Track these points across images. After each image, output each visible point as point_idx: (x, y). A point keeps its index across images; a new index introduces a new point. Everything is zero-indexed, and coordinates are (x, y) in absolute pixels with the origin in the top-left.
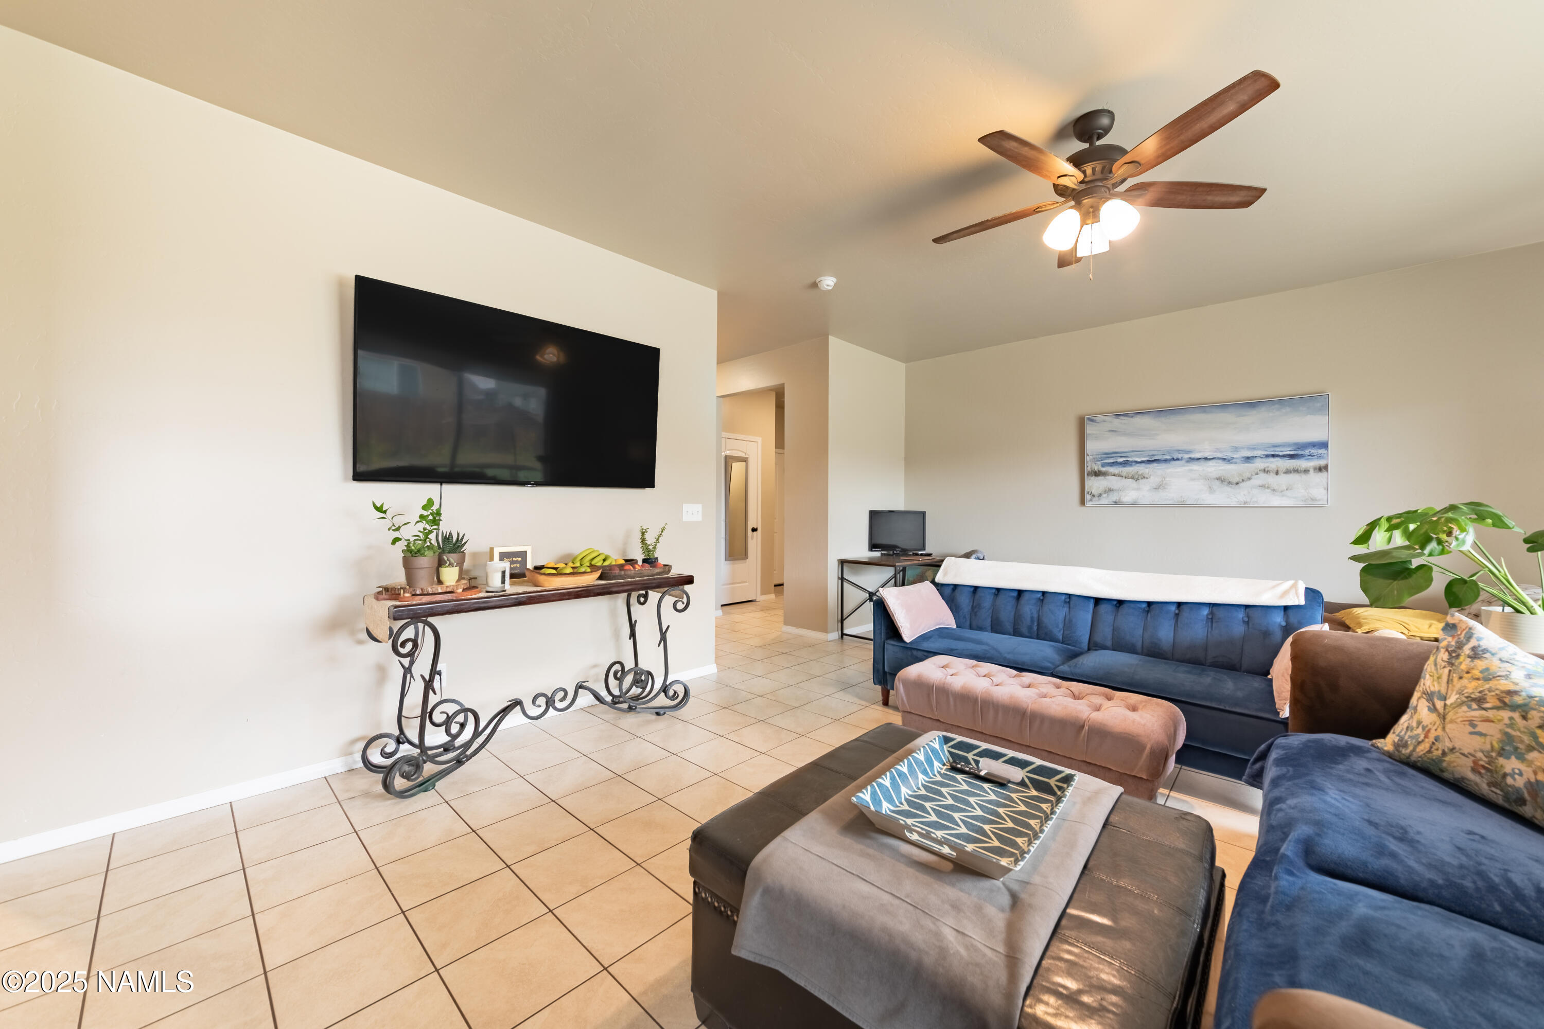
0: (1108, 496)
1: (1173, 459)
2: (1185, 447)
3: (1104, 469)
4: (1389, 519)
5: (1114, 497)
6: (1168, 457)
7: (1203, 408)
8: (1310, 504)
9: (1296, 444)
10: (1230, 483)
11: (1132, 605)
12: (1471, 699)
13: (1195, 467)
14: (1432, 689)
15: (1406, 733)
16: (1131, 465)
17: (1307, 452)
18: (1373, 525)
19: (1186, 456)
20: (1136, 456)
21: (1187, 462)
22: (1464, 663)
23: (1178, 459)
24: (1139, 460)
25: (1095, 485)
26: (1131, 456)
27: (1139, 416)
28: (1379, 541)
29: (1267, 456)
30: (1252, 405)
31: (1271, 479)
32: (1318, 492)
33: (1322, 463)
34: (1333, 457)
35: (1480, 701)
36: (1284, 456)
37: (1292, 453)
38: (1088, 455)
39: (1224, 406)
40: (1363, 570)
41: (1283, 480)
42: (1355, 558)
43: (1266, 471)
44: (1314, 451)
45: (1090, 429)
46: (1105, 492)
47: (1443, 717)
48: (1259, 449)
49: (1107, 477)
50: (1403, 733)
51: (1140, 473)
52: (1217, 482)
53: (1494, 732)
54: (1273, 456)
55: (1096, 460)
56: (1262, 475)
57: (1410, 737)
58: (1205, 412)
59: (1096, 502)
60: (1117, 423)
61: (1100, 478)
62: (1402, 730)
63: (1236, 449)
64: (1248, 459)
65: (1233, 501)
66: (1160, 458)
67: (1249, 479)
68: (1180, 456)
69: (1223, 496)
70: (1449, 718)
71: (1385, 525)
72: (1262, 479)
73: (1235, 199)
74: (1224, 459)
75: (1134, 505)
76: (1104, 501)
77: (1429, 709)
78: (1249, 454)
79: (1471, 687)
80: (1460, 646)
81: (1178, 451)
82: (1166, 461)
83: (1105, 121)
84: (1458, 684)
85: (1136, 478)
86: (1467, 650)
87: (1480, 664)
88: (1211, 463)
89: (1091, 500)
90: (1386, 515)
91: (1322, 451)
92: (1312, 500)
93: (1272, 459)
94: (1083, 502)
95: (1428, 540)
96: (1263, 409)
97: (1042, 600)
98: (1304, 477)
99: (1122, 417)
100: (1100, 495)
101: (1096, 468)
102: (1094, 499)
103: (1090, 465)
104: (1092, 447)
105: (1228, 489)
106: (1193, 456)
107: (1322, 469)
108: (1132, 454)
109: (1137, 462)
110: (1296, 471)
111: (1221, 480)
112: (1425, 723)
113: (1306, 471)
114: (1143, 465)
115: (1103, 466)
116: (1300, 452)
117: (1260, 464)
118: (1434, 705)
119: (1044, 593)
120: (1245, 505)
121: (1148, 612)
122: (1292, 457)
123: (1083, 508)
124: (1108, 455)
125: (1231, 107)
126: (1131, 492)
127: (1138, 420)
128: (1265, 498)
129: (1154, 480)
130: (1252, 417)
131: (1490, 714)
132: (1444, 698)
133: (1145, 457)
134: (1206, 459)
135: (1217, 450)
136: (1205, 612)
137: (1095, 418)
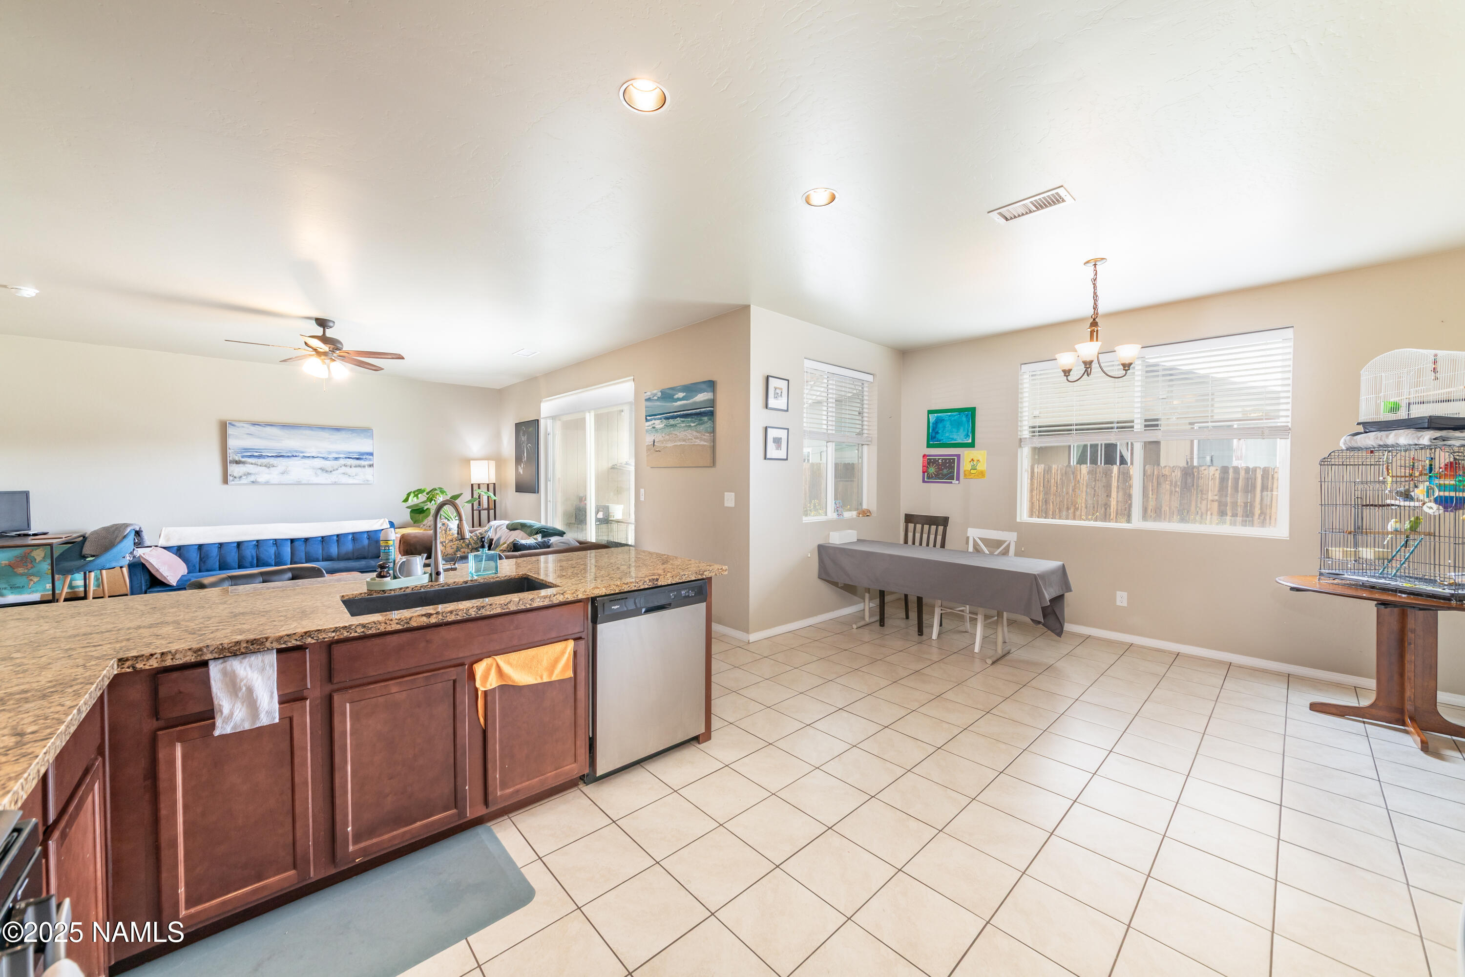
0: (247, 478)
1: (293, 456)
2: (303, 450)
3: (243, 460)
4: (414, 492)
5: (252, 478)
6: (290, 455)
7: (311, 427)
8: (367, 483)
9: (359, 452)
10: (327, 471)
11: (314, 539)
12: (451, 541)
13: (307, 461)
16: (264, 458)
17: (364, 457)
18: (409, 495)
19: (301, 455)
20: (268, 452)
21: (302, 458)
22: (448, 532)
23: (296, 456)
24: (270, 455)
25: (234, 469)
26: (265, 452)
27: (269, 427)
28: (413, 501)
29: (346, 458)
30: (338, 429)
31: (348, 470)
32: (370, 478)
33: (371, 463)
34: (375, 460)
35: (452, 540)
36: (354, 458)
37: (357, 457)
38: (229, 449)
39: (323, 428)
40: (411, 512)
41: (354, 470)
42: (407, 507)
43: (345, 466)
44: (367, 457)
45: (230, 431)
46: (245, 475)
48: (341, 454)
49: (246, 465)
51: (271, 463)
52: (320, 471)
53: (455, 547)
54: (349, 458)
55: (237, 453)
56: (343, 468)
58: (312, 430)
59: (237, 481)
60: (253, 429)
61: (240, 465)
63: (330, 453)
64: (336, 459)
65: (329, 482)
66: (284, 454)
67: (337, 469)
68: (297, 454)
69: (323, 478)
71: (412, 495)
72: (343, 469)
73: (374, 368)
74: (324, 458)
75: (267, 483)
76: (244, 481)
78: (337, 456)
79: (450, 538)
80: (447, 529)
81: (296, 451)
82: (288, 457)
83: (331, 324)
84: (447, 538)
85: (268, 466)
86: (448, 529)
87: (451, 532)
88: (316, 459)
89: (233, 480)
90: (413, 491)
91: (371, 457)
92: (367, 481)
93: (348, 460)
94: (225, 481)
95: (432, 500)
96: (343, 432)
97: (257, 545)
98: (363, 469)
99: (256, 426)
100: (240, 477)
101: (237, 459)
102: (236, 480)
103: (231, 456)
104: (232, 443)
105: (325, 475)
106: (305, 455)
107: (371, 466)
108: (265, 451)
109: (268, 456)
110: (360, 466)
111: (322, 469)
113: (364, 467)
114: (273, 458)
115: (243, 457)
116: (362, 457)
117: (342, 462)
119: (258, 541)
120: (335, 483)
121: (323, 541)
122: (358, 459)
123: (226, 486)
124: (247, 450)
125: (390, 357)
126: (264, 475)
127: (268, 429)
128: (345, 480)
129: (281, 468)
130: (338, 436)
131: (454, 543)
132: (445, 542)
133: (274, 453)
134: (313, 457)
135: (319, 452)
136: (350, 537)
137: (236, 424)
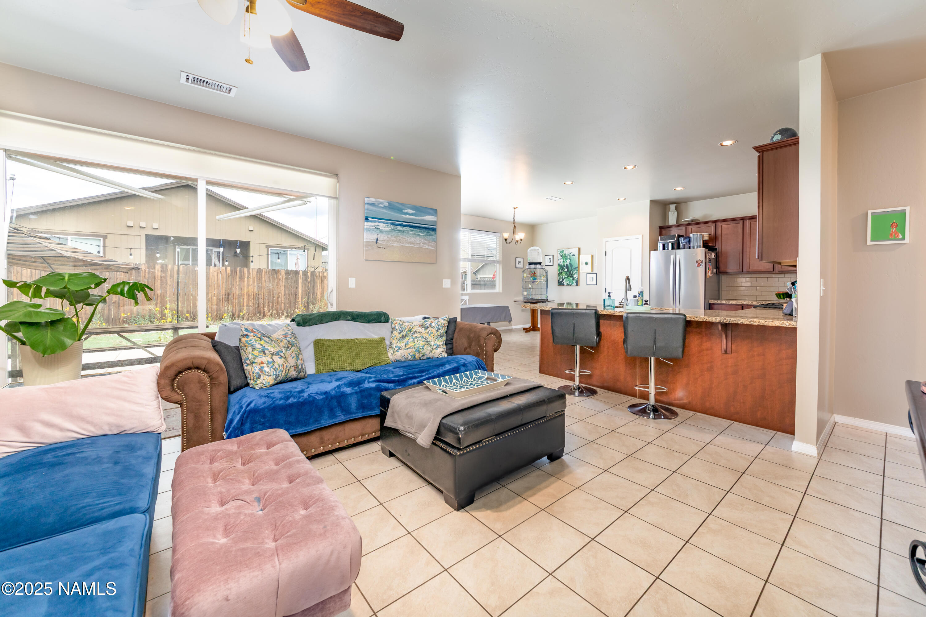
14: (276, 351)
15: (276, 372)
47: (285, 358)
50: (275, 373)
57: (279, 372)
62: (273, 372)
70: (287, 357)
77: (280, 358)
112: (281, 364)
118: (281, 356)
